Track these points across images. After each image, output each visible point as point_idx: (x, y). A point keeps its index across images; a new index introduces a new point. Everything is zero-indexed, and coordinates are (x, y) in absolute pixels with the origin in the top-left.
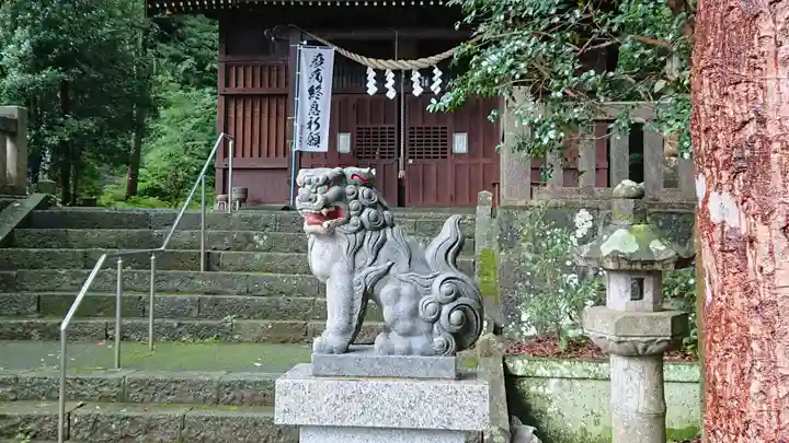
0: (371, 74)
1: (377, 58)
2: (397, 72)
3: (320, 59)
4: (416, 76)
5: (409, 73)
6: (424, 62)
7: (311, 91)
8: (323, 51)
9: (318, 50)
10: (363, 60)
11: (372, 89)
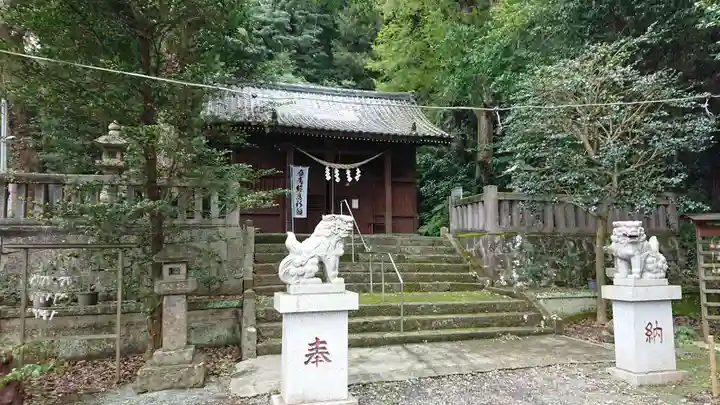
0: (328, 170)
1: (331, 162)
2: (340, 170)
3: (302, 172)
4: (348, 172)
5: (345, 170)
6: (353, 166)
7: (298, 188)
8: (303, 169)
9: (300, 168)
10: (325, 163)
11: (328, 178)
